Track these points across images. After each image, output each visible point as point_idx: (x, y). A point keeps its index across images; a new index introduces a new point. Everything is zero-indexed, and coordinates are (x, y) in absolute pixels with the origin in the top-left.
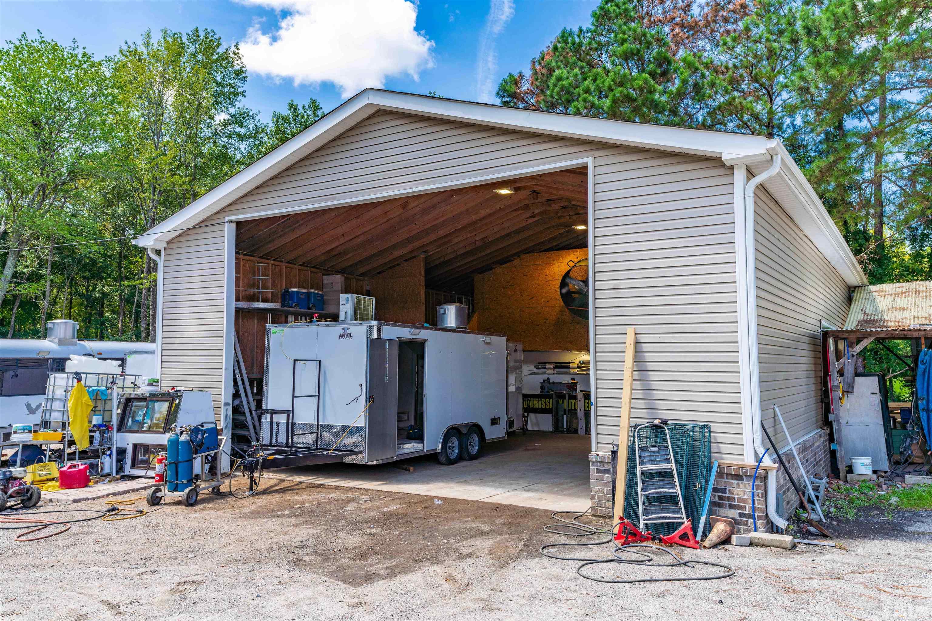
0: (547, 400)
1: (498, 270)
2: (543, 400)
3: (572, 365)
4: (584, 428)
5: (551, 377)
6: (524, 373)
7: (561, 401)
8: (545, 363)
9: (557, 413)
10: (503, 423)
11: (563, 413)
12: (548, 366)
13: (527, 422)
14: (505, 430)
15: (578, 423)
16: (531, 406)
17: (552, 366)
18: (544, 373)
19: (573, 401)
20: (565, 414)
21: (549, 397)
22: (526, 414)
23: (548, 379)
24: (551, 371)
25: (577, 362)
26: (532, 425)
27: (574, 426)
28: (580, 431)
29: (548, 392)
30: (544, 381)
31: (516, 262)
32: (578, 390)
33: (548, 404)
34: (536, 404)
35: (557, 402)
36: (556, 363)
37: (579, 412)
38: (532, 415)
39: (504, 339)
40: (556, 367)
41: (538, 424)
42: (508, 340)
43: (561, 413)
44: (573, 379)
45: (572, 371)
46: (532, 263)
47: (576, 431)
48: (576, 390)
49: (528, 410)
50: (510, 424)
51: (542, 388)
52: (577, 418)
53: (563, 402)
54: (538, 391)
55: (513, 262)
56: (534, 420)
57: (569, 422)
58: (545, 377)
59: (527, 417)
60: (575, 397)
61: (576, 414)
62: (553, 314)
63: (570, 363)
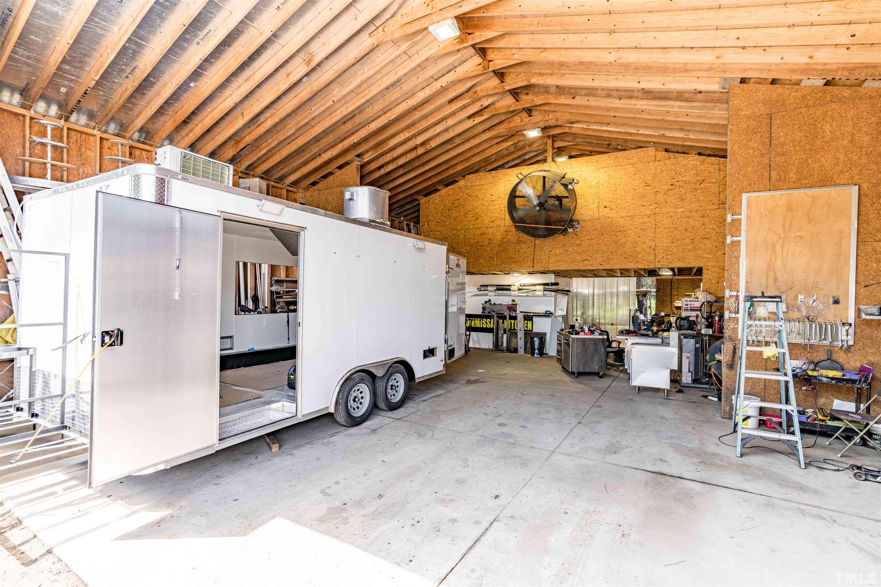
0: (488, 320)
1: (444, 191)
2: (484, 320)
3: (512, 288)
4: (523, 348)
5: (492, 298)
6: (467, 295)
7: (501, 321)
8: (487, 286)
9: (497, 333)
10: (441, 354)
11: (502, 332)
12: (489, 288)
13: (468, 341)
14: (443, 363)
15: (517, 342)
16: (473, 325)
17: (494, 288)
18: (486, 295)
19: (513, 321)
20: (505, 332)
21: (490, 317)
22: (468, 333)
23: (490, 300)
24: (492, 294)
25: (517, 285)
26: (474, 342)
27: (513, 345)
28: (519, 350)
29: (489, 312)
30: (486, 302)
31: (461, 183)
32: (518, 312)
33: (489, 324)
34: (477, 323)
35: (498, 322)
36: (497, 285)
37: (519, 332)
38: (473, 334)
39: (444, 248)
40: (498, 290)
41: (479, 342)
42: (448, 251)
43: (501, 332)
44: (513, 301)
45: (512, 293)
46: (478, 183)
47: (516, 351)
48: (515, 311)
49: (470, 329)
50: (451, 353)
51: (484, 308)
52: (516, 338)
53: (503, 322)
54: (479, 312)
55: (458, 183)
56: (475, 338)
57: (509, 341)
58: (486, 299)
59: (469, 335)
60: (515, 318)
61: (516, 334)
62: (498, 234)
63: (511, 286)
